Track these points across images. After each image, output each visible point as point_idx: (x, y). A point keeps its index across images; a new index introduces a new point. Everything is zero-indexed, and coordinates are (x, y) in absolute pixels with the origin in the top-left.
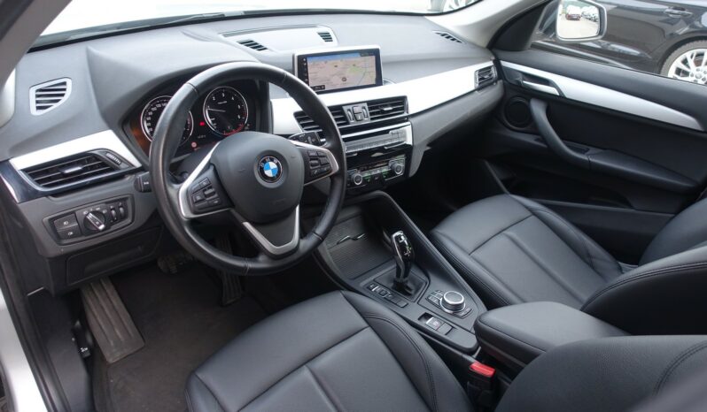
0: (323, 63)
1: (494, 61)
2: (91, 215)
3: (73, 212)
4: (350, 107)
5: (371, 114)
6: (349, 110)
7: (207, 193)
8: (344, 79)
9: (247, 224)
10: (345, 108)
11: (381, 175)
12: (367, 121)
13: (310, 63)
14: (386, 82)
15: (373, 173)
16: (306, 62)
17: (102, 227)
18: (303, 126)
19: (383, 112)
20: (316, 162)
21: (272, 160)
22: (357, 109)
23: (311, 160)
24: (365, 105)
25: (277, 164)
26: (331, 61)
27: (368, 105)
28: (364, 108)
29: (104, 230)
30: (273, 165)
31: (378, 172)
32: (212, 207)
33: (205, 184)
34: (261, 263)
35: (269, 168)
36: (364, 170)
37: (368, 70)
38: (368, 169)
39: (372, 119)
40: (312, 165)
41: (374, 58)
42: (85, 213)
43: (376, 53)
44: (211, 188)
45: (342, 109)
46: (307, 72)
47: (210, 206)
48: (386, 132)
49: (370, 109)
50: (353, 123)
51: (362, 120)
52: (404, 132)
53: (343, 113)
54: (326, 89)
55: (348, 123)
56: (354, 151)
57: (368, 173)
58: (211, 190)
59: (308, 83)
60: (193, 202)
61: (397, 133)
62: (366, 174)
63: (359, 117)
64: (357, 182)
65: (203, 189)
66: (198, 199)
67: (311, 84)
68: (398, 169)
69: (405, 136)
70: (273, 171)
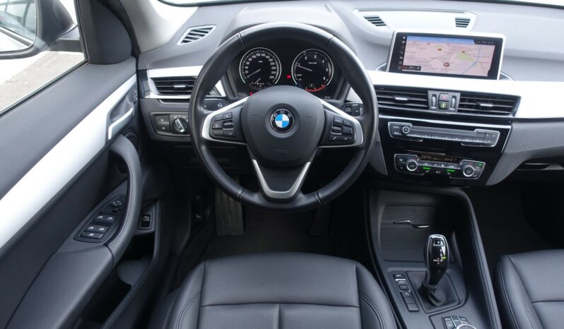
0: (426, 43)
2: (178, 120)
3: (169, 115)
4: (437, 93)
5: (461, 106)
6: (435, 96)
7: (226, 124)
8: (447, 65)
9: (255, 162)
10: (430, 93)
11: (444, 170)
12: (452, 111)
13: (410, 41)
14: (502, 77)
15: (435, 166)
16: (405, 40)
17: (182, 131)
19: (478, 107)
20: (340, 129)
21: (286, 113)
22: (444, 96)
23: (334, 126)
24: (458, 95)
25: (290, 119)
26: (435, 44)
27: (461, 95)
28: (455, 97)
29: (183, 133)
30: (285, 118)
31: (443, 166)
32: (225, 137)
33: (227, 116)
34: (256, 198)
35: (281, 119)
36: (427, 159)
37: (481, 59)
38: (432, 159)
39: (459, 111)
41: (492, 48)
42: (175, 117)
43: (497, 43)
44: (231, 121)
45: (427, 93)
46: (404, 50)
47: (224, 135)
48: (472, 128)
49: (462, 100)
50: (433, 110)
51: (446, 109)
52: (496, 134)
53: (426, 97)
54: (422, 71)
55: (427, 108)
56: (419, 136)
57: (429, 164)
58: (230, 124)
59: (402, 60)
60: (212, 128)
61: (485, 133)
62: (426, 164)
63: (443, 105)
64: (410, 168)
65: (224, 121)
66: (217, 126)
67: (406, 62)
68: (469, 172)
69: (495, 139)
70: (284, 122)
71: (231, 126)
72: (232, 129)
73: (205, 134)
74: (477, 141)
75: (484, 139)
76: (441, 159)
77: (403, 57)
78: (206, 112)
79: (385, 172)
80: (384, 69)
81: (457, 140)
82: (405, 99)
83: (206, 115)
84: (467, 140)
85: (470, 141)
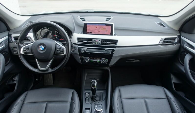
0: (92, 26)
1: (178, 36)
4: (95, 40)
5: (101, 43)
8: (99, 32)
9: (36, 60)
10: (93, 40)
11: (96, 62)
12: (99, 45)
13: (88, 25)
15: (94, 60)
16: (86, 25)
18: (79, 42)
19: (106, 43)
20: (59, 50)
21: (43, 46)
22: (97, 40)
23: (58, 49)
24: (101, 40)
25: (44, 47)
26: (95, 26)
27: (102, 40)
28: (100, 41)
30: (43, 47)
31: (96, 60)
32: (27, 53)
33: (28, 47)
36: (92, 58)
37: (109, 30)
38: (93, 59)
39: (101, 44)
40: (58, 50)
41: (111, 26)
43: (111, 25)
44: (29, 48)
45: (92, 40)
48: (104, 49)
49: (102, 41)
50: (94, 44)
51: (97, 44)
52: (110, 51)
53: (92, 41)
54: (92, 33)
55: (92, 44)
56: (89, 52)
57: (92, 60)
58: (28, 49)
59: (86, 30)
60: (23, 51)
61: (107, 51)
62: (91, 60)
63: (96, 43)
64: (87, 61)
65: (27, 49)
66: (25, 50)
67: (87, 31)
68: (103, 62)
69: (110, 52)
70: (42, 48)
71: (29, 50)
72: (29, 51)
73: (22, 52)
74: (105, 53)
75: (107, 52)
76: (96, 58)
77: (86, 29)
78: (22, 46)
79: (81, 63)
80: (82, 33)
81: (99, 53)
82: (86, 41)
83: (22, 47)
84: (102, 53)
85: (103, 53)
